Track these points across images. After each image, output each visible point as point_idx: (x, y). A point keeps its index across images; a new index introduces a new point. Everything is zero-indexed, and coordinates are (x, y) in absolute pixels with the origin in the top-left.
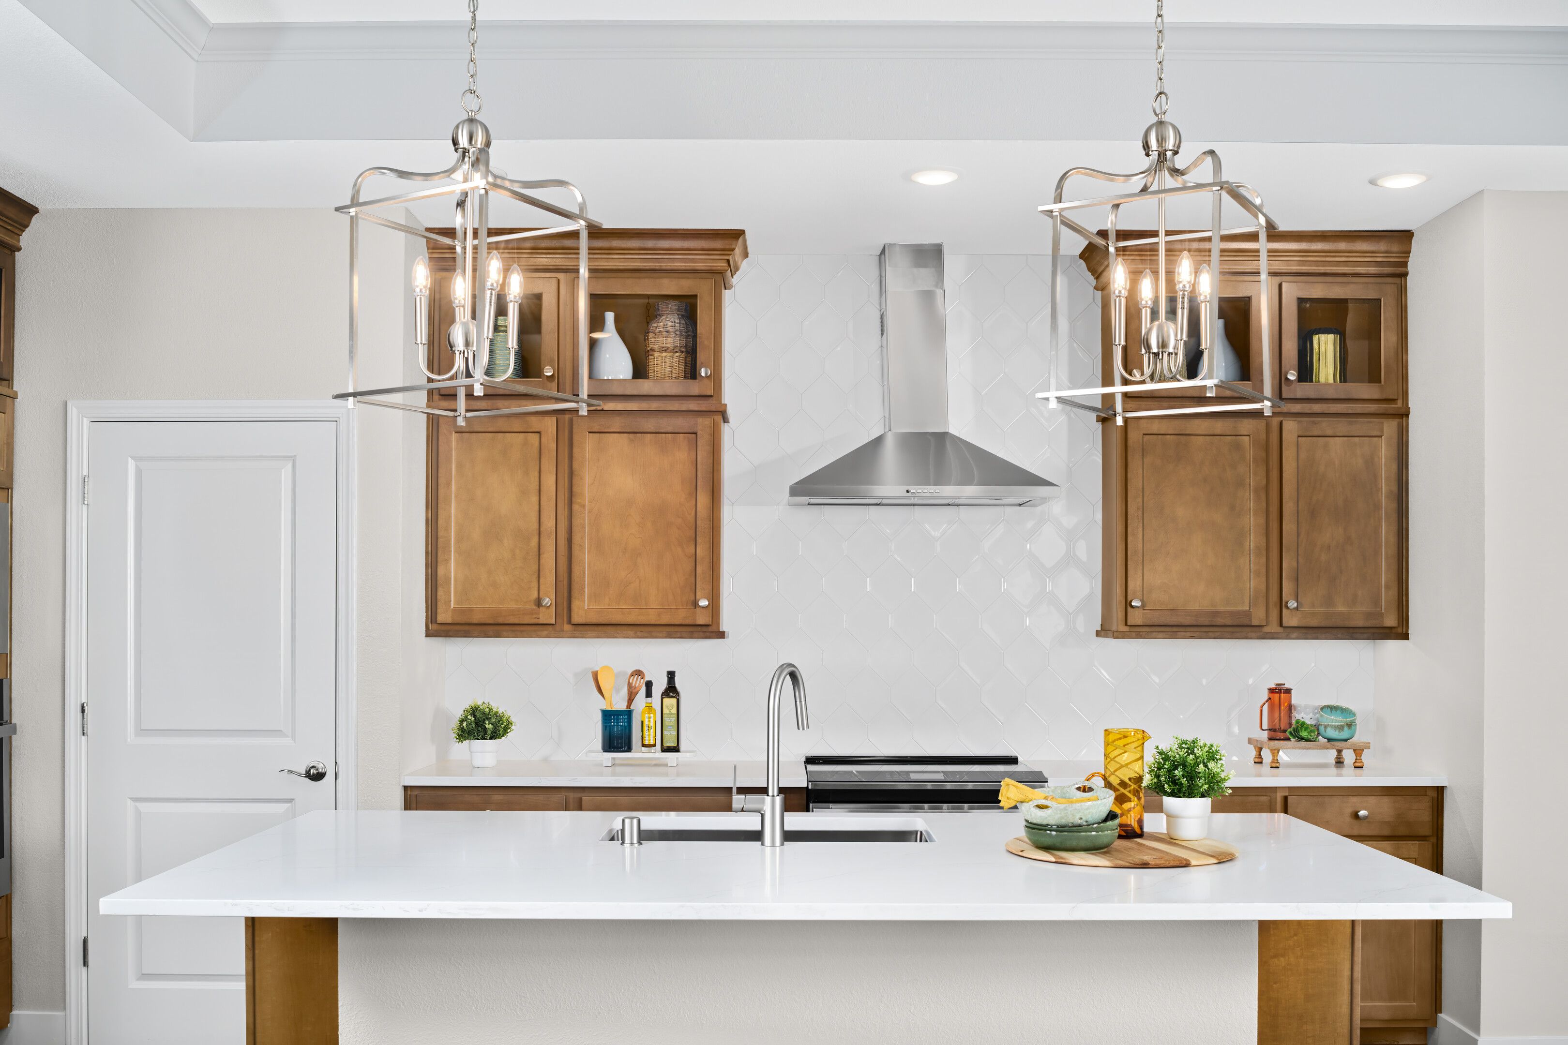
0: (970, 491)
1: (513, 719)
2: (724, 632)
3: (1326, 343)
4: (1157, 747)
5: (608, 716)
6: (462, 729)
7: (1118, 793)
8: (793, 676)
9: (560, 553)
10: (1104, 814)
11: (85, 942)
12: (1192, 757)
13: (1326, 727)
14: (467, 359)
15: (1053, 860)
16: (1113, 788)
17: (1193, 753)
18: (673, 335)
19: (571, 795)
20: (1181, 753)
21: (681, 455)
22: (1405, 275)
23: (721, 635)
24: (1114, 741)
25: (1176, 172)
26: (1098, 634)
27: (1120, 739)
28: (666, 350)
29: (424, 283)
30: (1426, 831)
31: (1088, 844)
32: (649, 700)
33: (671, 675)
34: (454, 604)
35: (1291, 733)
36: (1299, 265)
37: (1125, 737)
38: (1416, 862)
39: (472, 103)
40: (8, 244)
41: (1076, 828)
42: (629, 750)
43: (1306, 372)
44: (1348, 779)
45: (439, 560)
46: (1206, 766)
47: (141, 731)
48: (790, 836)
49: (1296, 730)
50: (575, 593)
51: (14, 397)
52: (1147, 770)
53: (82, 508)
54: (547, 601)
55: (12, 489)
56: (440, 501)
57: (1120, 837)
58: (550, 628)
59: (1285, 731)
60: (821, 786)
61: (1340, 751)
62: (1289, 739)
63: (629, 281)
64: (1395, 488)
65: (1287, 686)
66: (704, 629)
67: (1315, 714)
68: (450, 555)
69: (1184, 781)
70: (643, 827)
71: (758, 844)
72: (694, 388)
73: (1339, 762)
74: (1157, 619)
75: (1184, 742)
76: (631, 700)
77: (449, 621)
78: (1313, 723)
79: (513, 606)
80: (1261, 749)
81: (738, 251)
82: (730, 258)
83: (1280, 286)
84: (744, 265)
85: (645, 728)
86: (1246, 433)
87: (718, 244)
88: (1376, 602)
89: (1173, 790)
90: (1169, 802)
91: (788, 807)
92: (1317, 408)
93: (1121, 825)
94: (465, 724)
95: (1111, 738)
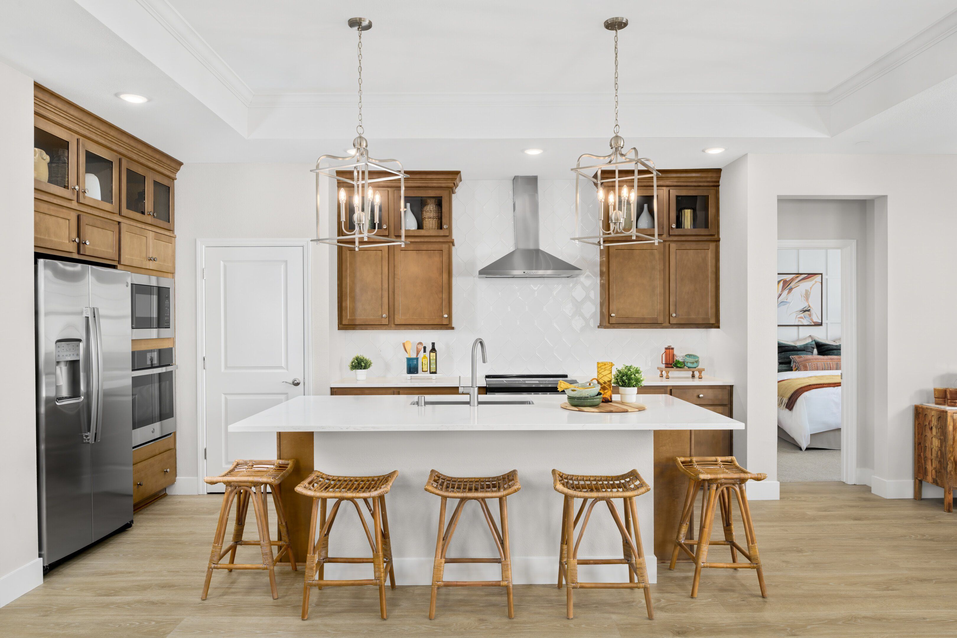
0: (549, 272)
1: (372, 362)
2: (453, 327)
3: (687, 213)
4: (617, 369)
5: (409, 360)
6: (353, 366)
7: (602, 386)
8: (481, 343)
9: (390, 297)
10: (597, 393)
11: (205, 450)
12: (629, 372)
13: (687, 363)
14: (360, 227)
15: (578, 410)
16: (601, 384)
17: (630, 370)
18: (433, 212)
19: (395, 390)
20: (626, 371)
21: (436, 259)
22: (719, 186)
23: (453, 328)
24: (601, 366)
25: (622, 155)
26: (599, 327)
27: (603, 366)
28: (430, 218)
29: (344, 198)
30: (726, 402)
31: (591, 404)
32: (425, 353)
33: (433, 344)
34: (349, 317)
35: (674, 365)
36: (677, 183)
37: (605, 365)
38: (722, 414)
39: (360, 130)
40: (172, 177)
41: (586, 398)
42: (417, 373)
43: (679, 224)
44: (696, 382)
45: (343, 300)
46: (635, 375)
47: (226, 367)
48: (480, 403)
49: (676, 364)
50: (396, 313)
51: (175, 237)
52: (613, 377)
53: (203, 280)
54: (384, 315)
55: (175, 273)
56: (343, 277)
57: (603, 402)
58: (387, 326)
59: (671, 364)
60: (492, 386)
61: (693, 372)
62: (673, 367)
63: (416, 191)
64: (714, 270)
65: (672, 347)
66: (446, 326)
67: (683, 357)
68: (347, 298)
69: (627, 381)
70: (425, 401)
71: (468, 405)
72: (441, 233)
73: (693, 376)
74: (621, 321)
75: (627, 367)
76: (418, 354)
77: (347, 324)
78: (682, 361)
79: (372, 317)
80: (662, 371)
81: (458, 179)
82: (455, 182)
83: (669, 191)
84: (460, 184)
85: (424, 365)
86: (655, 249)
87: (450, 177)
88: (707, 314)
89: (623, 384)
90: (622, 389)
91: (479, 393)
92: (683, 238)
93: (603, 398)
94: (353, 363)
95: (599, 365)
